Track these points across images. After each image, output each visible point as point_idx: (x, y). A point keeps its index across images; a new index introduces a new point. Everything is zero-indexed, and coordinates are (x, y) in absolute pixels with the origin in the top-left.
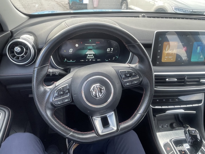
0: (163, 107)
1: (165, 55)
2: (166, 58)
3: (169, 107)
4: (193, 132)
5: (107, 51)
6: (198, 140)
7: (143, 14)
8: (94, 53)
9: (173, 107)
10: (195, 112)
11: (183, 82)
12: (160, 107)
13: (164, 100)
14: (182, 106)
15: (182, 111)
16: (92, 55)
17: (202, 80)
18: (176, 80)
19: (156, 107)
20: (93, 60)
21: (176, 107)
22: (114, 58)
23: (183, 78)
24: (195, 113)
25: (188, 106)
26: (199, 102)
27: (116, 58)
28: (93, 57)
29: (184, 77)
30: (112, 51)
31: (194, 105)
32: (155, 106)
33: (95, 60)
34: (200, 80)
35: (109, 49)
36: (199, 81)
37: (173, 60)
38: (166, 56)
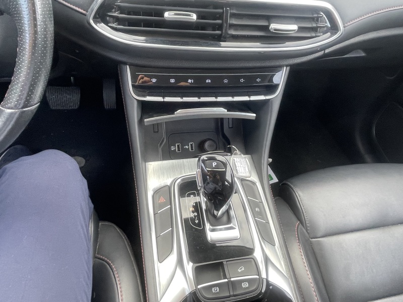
0: (168, 99)
9: (195, 99)
10: (255, 115)
14: (220, 99)
15: (222, 111)
19: (149, 98)
21: (203, 99)
24: (254, 119)
25: (237, 99)
31: (253, 98)
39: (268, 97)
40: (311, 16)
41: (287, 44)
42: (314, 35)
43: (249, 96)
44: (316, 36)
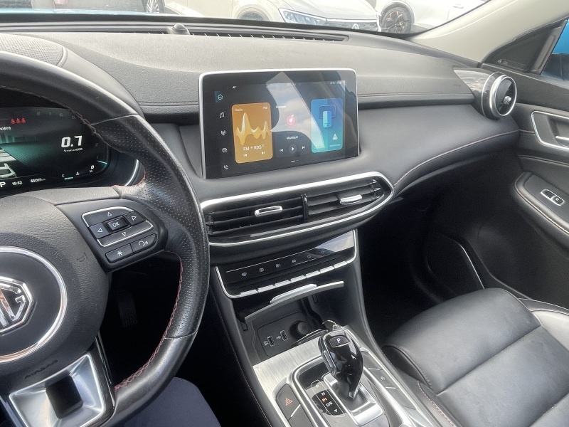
0: (261, 290)
1: (243, 143)
2: (246, 152)
3: (278, 285)
4: (338, 340)
5: (63, 146)
6: (353, 357)
7: (176, 25)
8: (11, 159)
9: (287, 283)
10: (342, 282)
11: (301, 211)
12: (254, 292)
13: (261, 270)
14: (309, 276)
15: (312, 287)
16: (6, 167)
17: (344, 200)
18: (281, 209)
19: (243, 294)
20: (14, 183)
21: (294, 280)
22: (93, 167)
23: (299, 200)
24: (343, 286)
25: (323, 271)
26: (347, 253)
27: (98, 166)
28: (13, 173)
29: (300, 198)
30: (80, 147)
31: (337, 266)
32: (238, 293)
33: (20, 183)
34: (339, 201)
35: (69, 139)
36: (337, 203)
37: (266, 154)
38: (246, 145)
39: (349, 262)
42: (374, 199)
43: (333, 265)
44: (376, 199)
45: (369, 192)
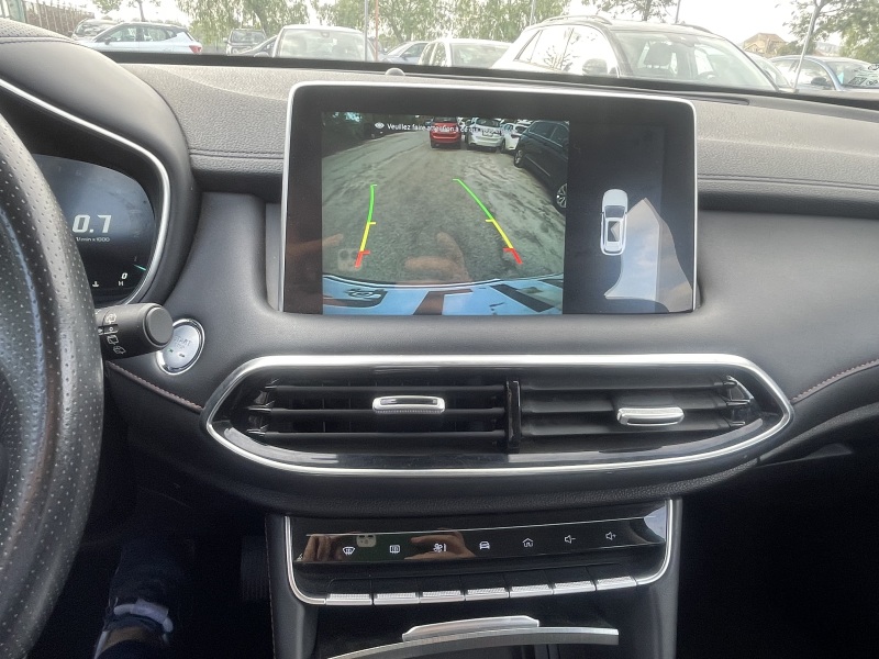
0: (383, 599)
9: (455, 596)
10: (615, 632)
11: (501, 422)
12: (362, 599)
14: (519, 592)
15: (526, 624)
18: (442, 405)
19: (336, 599)
21: (475, 595)
22: (125, 276)
23: (497, 393)
24: (615, 642)
25: (562, 589)
29: (501, 388)
30: (105, 235)
31: (605, 585)
32: (325, 593)
34: (614, 413)
35: (87, 218)
36: (609, 418)
39: (643, 581)
40: (709, 386)
41: (665, 449)
42: (724, 425)
43: (593, 579)
44: (731, 429)
45: (711, 406)
